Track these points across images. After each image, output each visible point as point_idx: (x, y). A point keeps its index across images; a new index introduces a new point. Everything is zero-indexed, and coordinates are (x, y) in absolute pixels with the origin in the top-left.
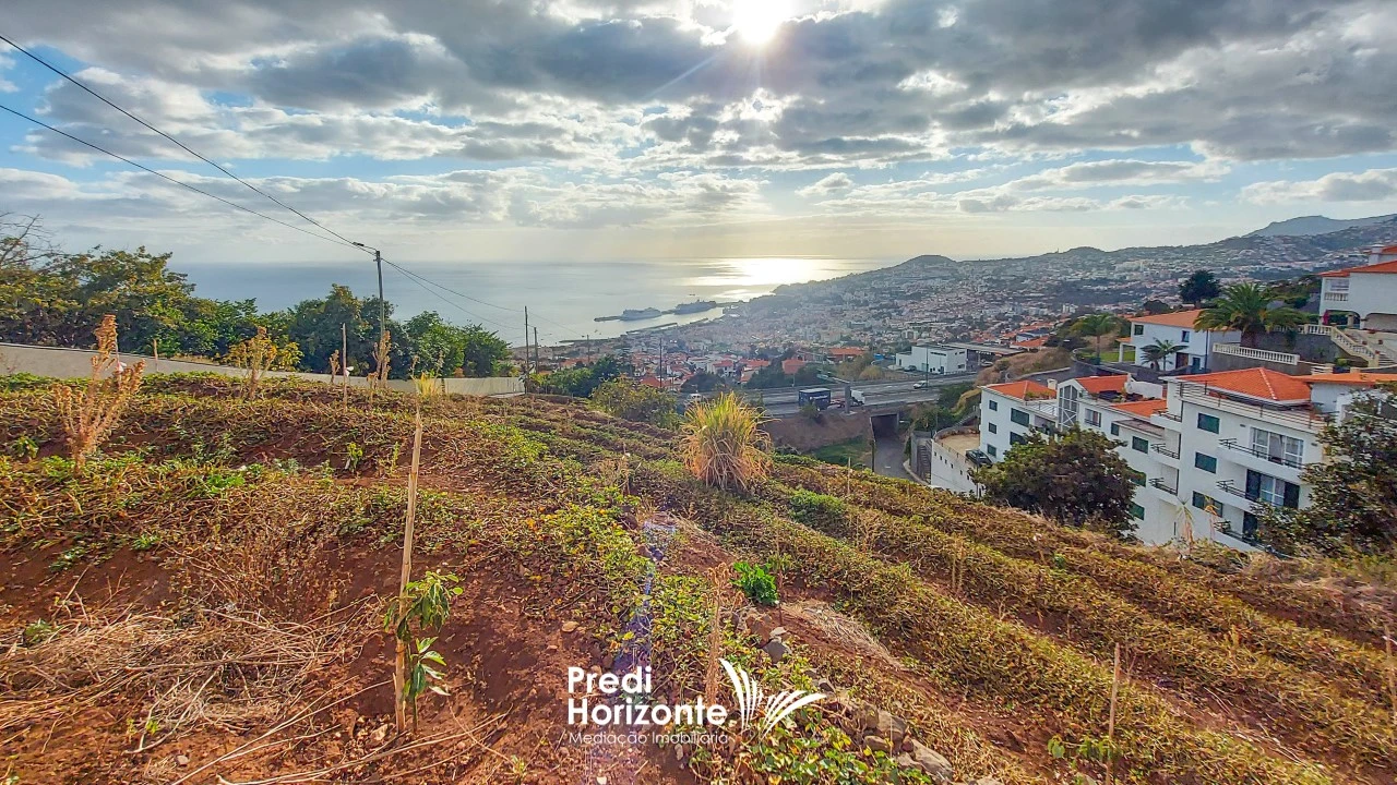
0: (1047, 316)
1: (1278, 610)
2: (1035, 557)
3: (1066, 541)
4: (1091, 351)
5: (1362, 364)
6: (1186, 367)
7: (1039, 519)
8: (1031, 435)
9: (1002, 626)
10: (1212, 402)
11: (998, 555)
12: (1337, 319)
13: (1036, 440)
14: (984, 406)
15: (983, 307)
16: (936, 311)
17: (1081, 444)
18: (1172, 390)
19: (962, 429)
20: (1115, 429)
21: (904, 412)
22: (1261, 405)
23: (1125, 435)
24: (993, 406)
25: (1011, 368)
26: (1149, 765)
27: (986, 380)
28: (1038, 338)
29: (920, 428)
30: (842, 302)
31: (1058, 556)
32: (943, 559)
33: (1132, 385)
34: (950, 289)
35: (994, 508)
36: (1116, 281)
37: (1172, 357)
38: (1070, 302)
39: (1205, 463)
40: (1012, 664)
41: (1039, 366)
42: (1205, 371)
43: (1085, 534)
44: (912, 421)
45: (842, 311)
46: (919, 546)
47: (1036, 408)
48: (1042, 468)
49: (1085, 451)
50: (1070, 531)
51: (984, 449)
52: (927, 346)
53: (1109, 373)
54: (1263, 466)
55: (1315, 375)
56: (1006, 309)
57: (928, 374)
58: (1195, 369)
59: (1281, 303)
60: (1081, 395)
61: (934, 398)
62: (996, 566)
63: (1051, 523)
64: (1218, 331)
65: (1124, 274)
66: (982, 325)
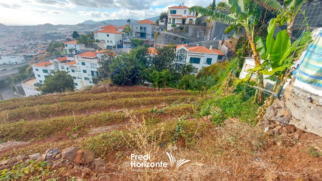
0: (44, 43)
1: (97, 93)
2: (56, 102)
3: (62, 96)
4: (58, 52)
5: (102, 49)
6: (77, 53)
7: (55, 94)
8: (49, 75)
9: (52, 119)
10: (83, 59)
11: (47, 106)
12: (97, 41)
13: (51, 75)
14: (34, 70)
15: (23, 41)
16: (6, 43)
17: (61, 74)
18: (76, 58)
19: (30, 78)
20: (68, 69)
21: (8, 78)
22: (90, 59)
23: (70, 70)
24: (37, 70)
25: (39, 59)
26: (83, 126)
27: (33, 63)
28: (44, 49)
29: (15, 81)
31: (61, 99)
32: (33, 113)
33: (69, 59)
34: (8, 36)
35: (44, 95)
36: (59, 33)
37: (74, 51)
38: (49, 39)
39: (85, 71)
40: (56, 125)
41: (46, 57)
42: (81, 53)
43: (66, 93)
44: (12, 80)
46: (25, 113)
47: (49, 68)
48: (54, 82)
49: (62, 75)
50: (63, 93)
51: (39, 82)
52: (7, 55)
53: (63, 56)
54: (93, 70)
55: (96, 52)
56: (31, 42)
57: (11, 65)
58: (79, 53)
59: (89, 38)
60: (58, 63)
61: (17, 71)
62: (47, 108)
63: (59, 94)
64: (81, 44)
65: (60, 31)
66: (25, 47)
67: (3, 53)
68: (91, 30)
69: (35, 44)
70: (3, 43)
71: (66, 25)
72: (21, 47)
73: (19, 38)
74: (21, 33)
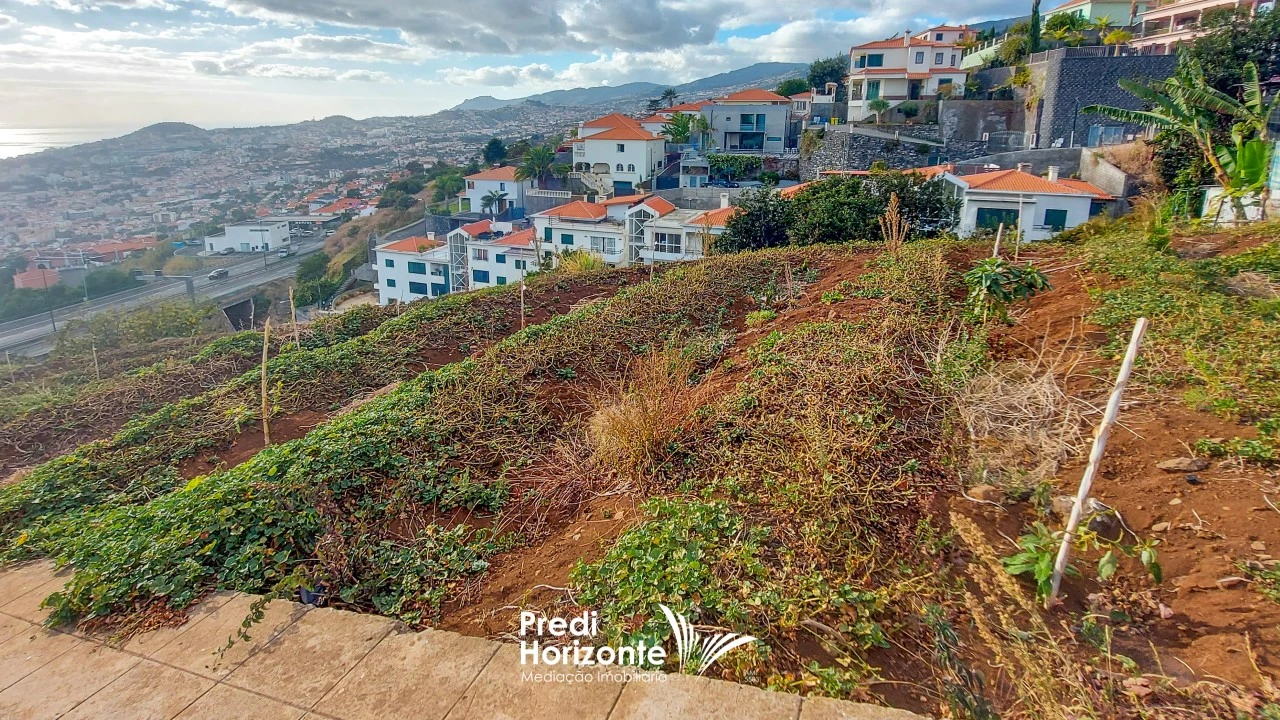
0: (317, 182)
15: (249, 178)
16: (193, 187)
30: (44, 186)
34: (205, 161)
36: (370, 147)
38: (335, 168)
45: (48, 199)
56: (276, 178)
65: (375, 140)
66: (253, 197)
67: (179, 219)
68: (484, 131)
69: (285, 187)
70: (184, 185)
71: (396, 118)
72: (238, 197)
73: (238, 167)
74: (245, 150)
